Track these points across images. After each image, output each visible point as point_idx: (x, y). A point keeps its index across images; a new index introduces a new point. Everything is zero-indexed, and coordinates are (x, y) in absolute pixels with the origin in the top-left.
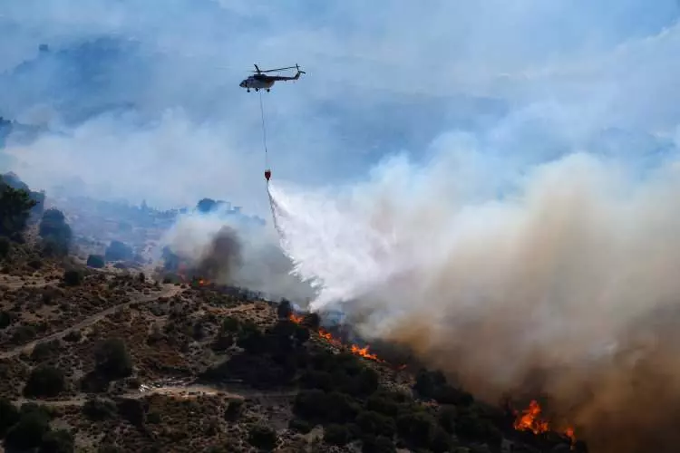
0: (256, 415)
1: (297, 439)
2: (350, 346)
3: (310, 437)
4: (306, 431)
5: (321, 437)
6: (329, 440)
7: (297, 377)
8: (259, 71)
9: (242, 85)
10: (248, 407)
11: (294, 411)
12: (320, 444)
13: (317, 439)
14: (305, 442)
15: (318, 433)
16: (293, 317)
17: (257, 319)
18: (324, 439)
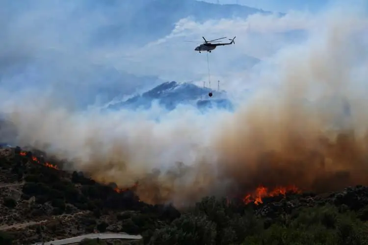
0: (6, 194)
1: (24, 202)
2: (45, 163)
3: (30, 201)
4: (28, 199)
5: (34, 200)
6: (37, 202)
7: (23, 177)
8: (206, 42)
9: (196, 50)
10: (4, 190)
11: (23, 191)
12: (34, 204)
13: (33, 201)
14: (28, 203)
15: (33, 199)
16: (22, 153)
17: (6, 155)
18: (36, 201)
